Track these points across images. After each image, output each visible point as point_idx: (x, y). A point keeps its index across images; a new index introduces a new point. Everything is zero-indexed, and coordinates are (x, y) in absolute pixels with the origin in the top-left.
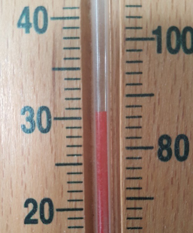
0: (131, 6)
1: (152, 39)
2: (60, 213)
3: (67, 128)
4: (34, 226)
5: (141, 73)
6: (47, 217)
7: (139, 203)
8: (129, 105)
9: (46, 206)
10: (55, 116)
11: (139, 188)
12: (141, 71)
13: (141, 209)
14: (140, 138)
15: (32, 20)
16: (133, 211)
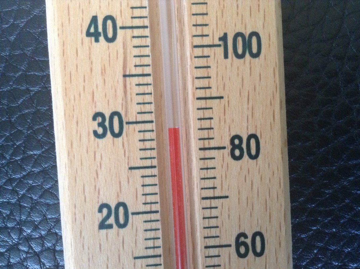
0: (197, 14)
1: (219, 46)
2: (134, 216)
3: (140, 132)
4: (110, 231)
5: (210, 77)
6: (122, 221)
7: (214, 203)
8: (200, 107)
9: (121, 209)
10: (127, 121)
11: (214, 188)
12: (209, 76)
13: (216, 208)
14: (213, 138)
15: (100, 29)
16: (209, 210)
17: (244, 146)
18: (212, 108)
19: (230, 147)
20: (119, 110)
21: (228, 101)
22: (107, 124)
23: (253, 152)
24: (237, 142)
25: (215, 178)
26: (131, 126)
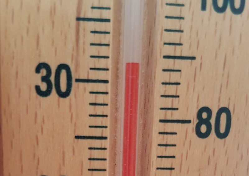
3: (91, 93)
5: (182, 31)
11: (172, 169)
12: (182, 29)
14: (177, 109)
17: (213, 121)
18: (180, 71)
19: (196, 121)
20: (69, 62)
21: (201, 64)
22: (52, 78)
23: (222, 130)
24: (205, 115)
25: (174, 157)
26: (81, 84)
